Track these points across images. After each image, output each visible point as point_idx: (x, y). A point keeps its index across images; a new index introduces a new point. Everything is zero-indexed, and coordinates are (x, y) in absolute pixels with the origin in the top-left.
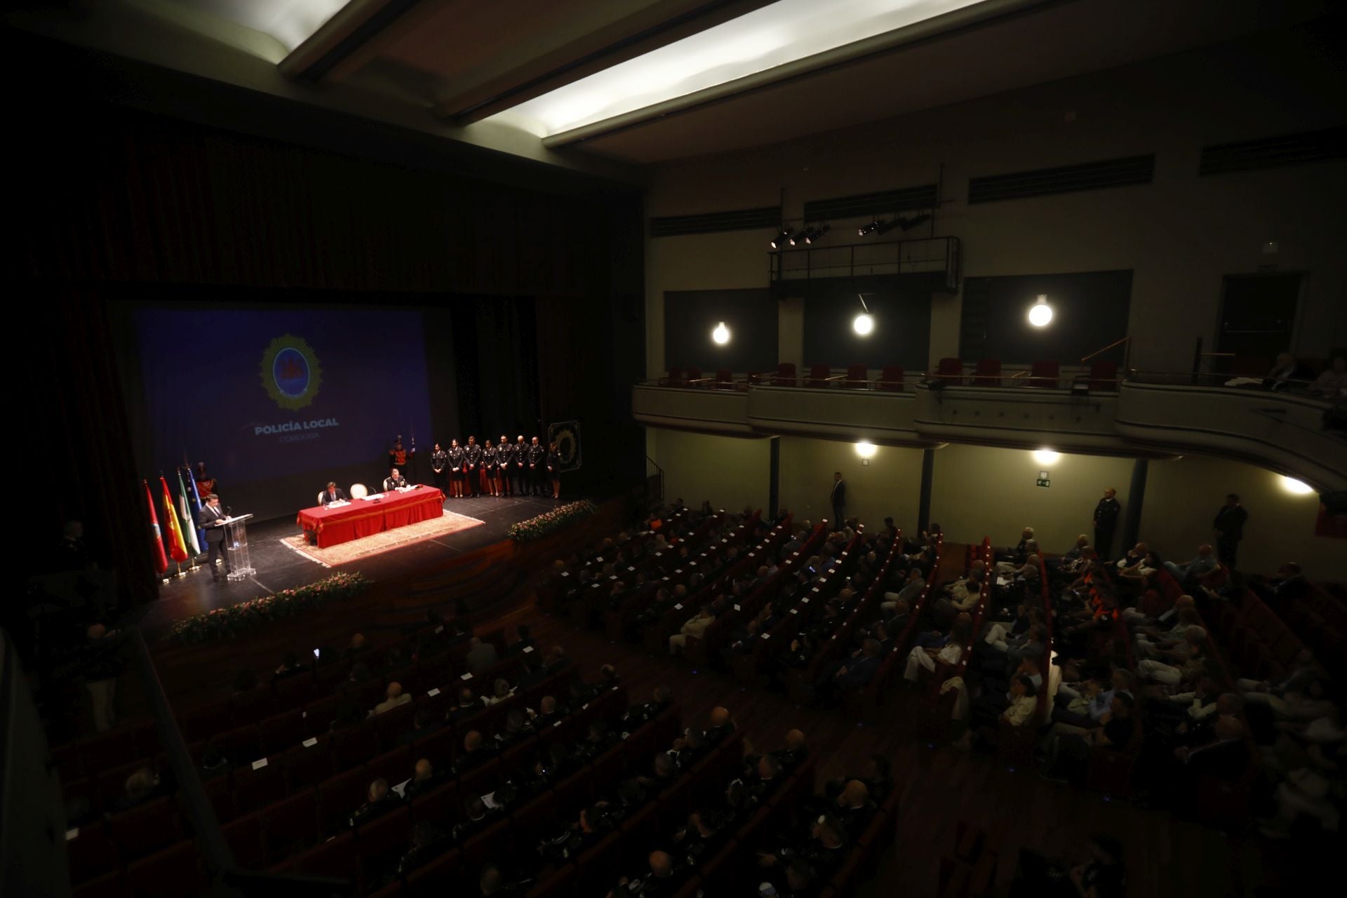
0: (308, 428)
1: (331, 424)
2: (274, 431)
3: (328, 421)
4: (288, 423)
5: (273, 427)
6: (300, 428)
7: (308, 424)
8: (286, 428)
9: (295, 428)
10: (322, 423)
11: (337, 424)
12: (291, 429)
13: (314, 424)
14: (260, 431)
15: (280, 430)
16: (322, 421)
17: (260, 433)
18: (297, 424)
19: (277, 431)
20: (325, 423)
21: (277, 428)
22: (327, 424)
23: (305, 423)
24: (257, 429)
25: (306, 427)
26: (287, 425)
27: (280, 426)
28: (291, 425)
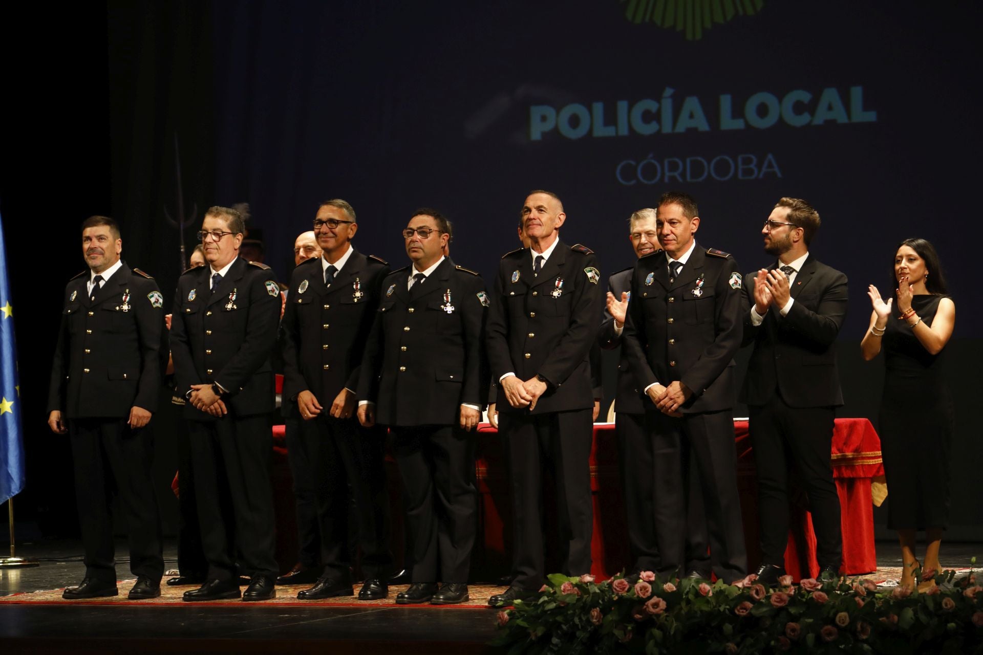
0: (739, 124)
1: (840, 116)
2: (601, 131)
3: (830, 95)
4: (658, 98)
5: (598, 108)
6: (702, 125)
7: (738, 112)
8: (648, 117)
9: (683, 124)
10: (799, 108)
11: (871, 116)
12: (667, 128)
13: (762, 111)
14: (549, 126)
15: (623, 131)
16: (804, 96)
17: (544, 135)
18: (692, 104)
19: (610, 132)
20: (811, 107)
21: (610, 119)
22: (821, 116)
23: (726, 102)
24: (536, 112)
25: (728, 123)
26: (650, 105)
27: (622, 106)
28: (667, 106)
